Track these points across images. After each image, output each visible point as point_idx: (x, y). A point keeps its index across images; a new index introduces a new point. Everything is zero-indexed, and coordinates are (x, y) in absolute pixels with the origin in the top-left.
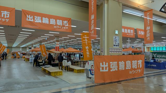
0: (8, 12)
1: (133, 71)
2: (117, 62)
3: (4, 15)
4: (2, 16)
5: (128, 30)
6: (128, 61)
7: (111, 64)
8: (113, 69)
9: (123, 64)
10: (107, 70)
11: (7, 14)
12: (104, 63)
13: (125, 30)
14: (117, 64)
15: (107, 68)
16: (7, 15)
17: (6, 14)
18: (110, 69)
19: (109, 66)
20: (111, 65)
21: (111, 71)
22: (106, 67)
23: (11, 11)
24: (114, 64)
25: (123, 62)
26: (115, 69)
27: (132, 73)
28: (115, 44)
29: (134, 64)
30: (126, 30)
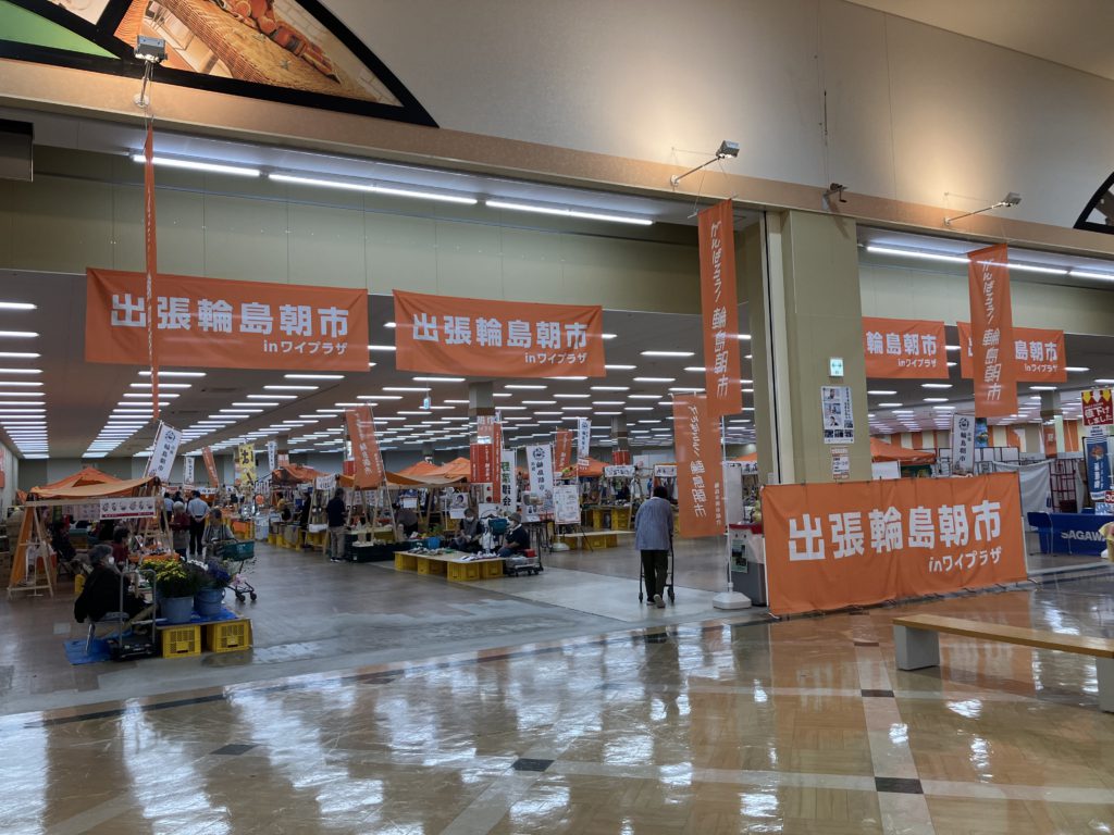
0: (342, 309)
1: (945, 558)
2: (858, 515)
3: (329, 325)
4: (324, 332)
5: (907, 336)
6: (921, 509)
7: (835, 523)
8: (845, 548)
9: (893, 518)
10: (821, 555)
11: (339, 319)
12: (806, 518)
13: (884, 340)
14: (858, 522)
15: (821, 543)
16: (339, 325)
17: (334, 320)
18: (831, 548)
19: (827, 534)
20: (835, 529)
21: (838, 555)
22: (816, 540)
23: (352, 306)
24: (847, 523)
25: (892, 509)
26: (852, 546)
27: (944, 567)
28: (834, 428)
29: (951, 524)
30: (893, 338)
